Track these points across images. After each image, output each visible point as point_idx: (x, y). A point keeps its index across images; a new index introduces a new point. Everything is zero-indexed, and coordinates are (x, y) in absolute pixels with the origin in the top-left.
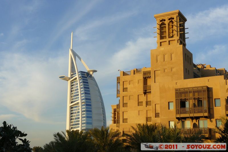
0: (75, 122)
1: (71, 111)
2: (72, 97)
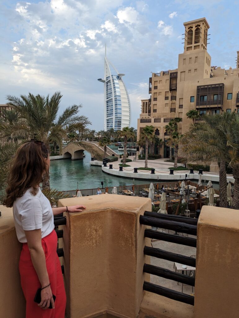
0: (110, 112)
1: (107, 105)
2: (107, 95)
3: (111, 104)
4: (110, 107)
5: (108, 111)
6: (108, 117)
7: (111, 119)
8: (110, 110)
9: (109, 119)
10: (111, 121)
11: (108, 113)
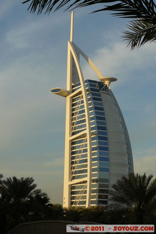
1: (72, 150)
2: (73, 125)
3: (82, 146)
6: (74, 178)
7: (80, 183)
8: (81, 162)
9: (77, 184)
10: (81, 190)
11: (73, 169)
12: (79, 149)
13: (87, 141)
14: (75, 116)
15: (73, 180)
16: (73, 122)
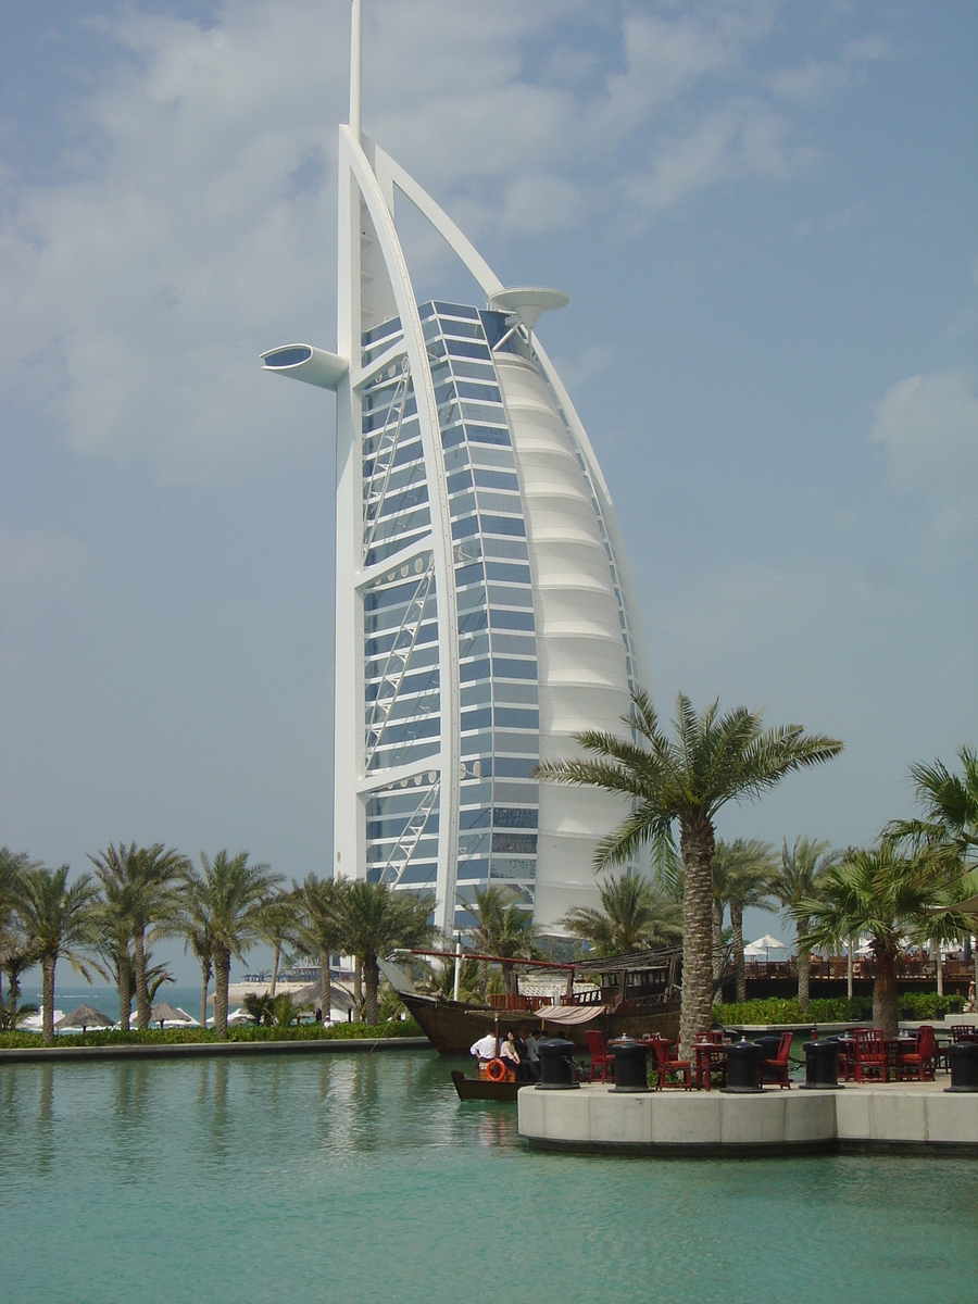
1: (367, 631)
2: (371, 517)
3: (414, 613)
4: (403, 652)
5: (384, 703)
6: (376, 762)
7: (411, 783)
8: (409, 685)
9: (397, 786)
10: (412, 815)
11: (375, 722)
12: (397, 629)
13: (433, 590)
14: (376, 477)
15: (374, 772)
16: (371, 501)
